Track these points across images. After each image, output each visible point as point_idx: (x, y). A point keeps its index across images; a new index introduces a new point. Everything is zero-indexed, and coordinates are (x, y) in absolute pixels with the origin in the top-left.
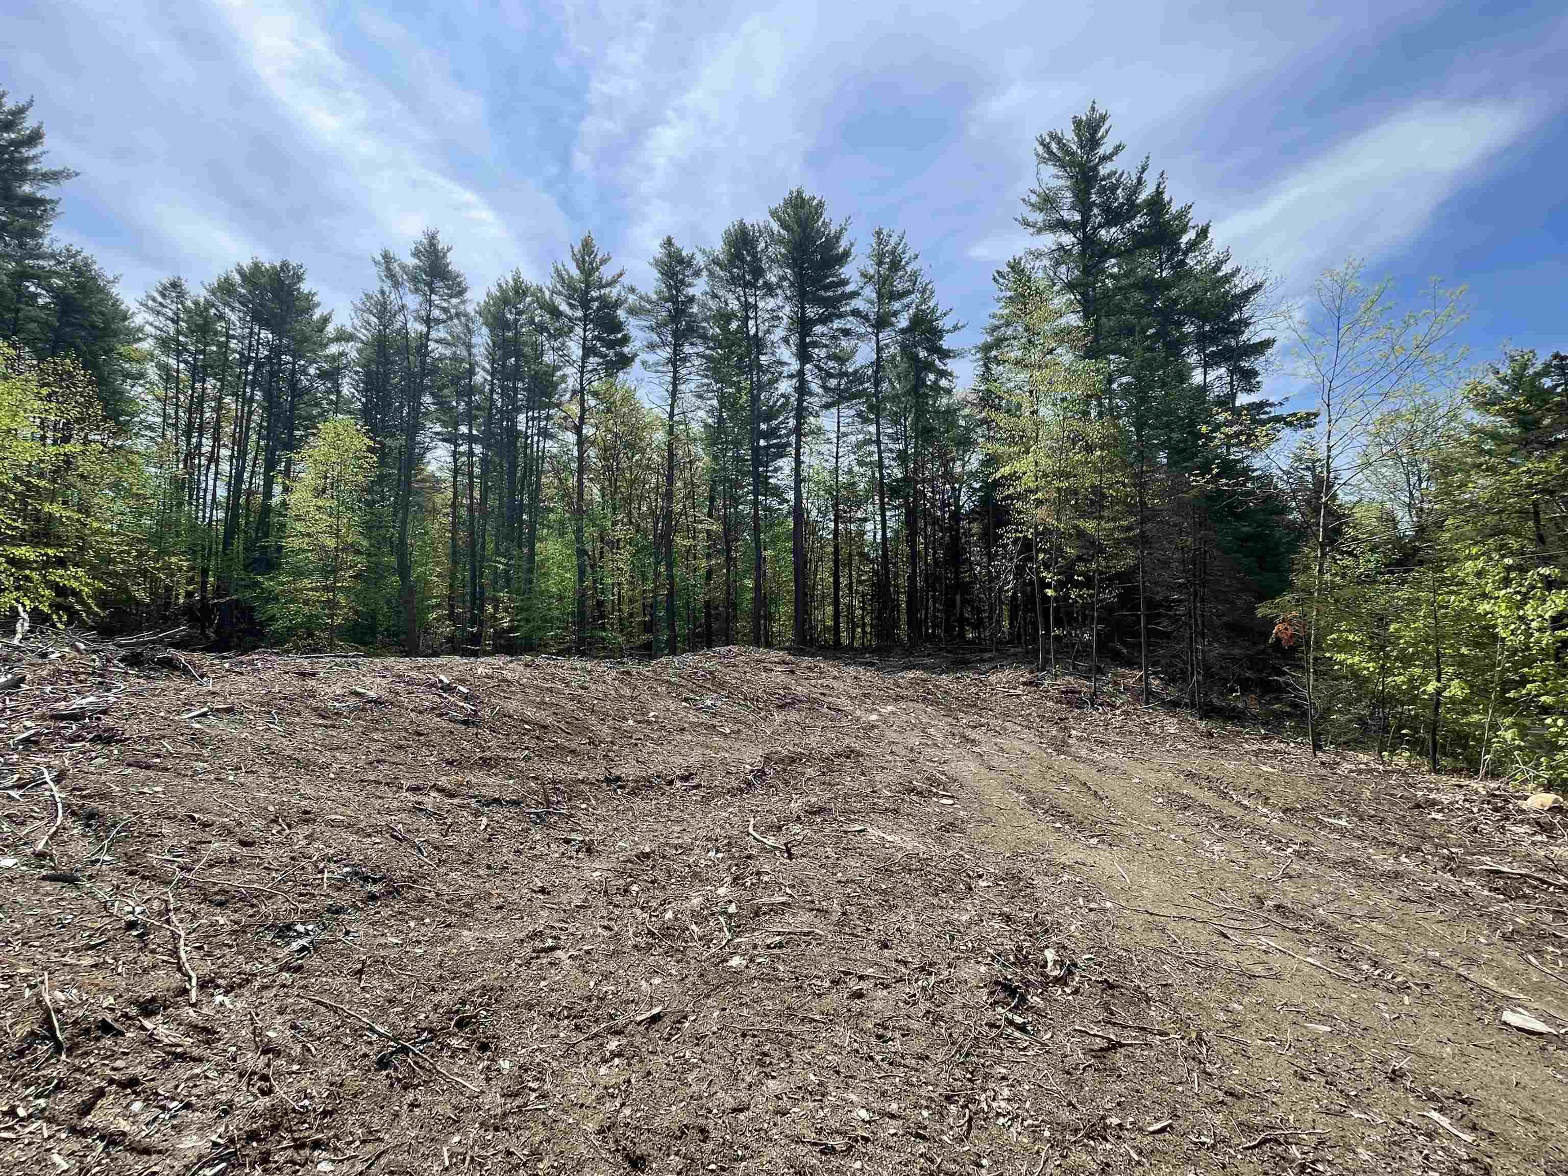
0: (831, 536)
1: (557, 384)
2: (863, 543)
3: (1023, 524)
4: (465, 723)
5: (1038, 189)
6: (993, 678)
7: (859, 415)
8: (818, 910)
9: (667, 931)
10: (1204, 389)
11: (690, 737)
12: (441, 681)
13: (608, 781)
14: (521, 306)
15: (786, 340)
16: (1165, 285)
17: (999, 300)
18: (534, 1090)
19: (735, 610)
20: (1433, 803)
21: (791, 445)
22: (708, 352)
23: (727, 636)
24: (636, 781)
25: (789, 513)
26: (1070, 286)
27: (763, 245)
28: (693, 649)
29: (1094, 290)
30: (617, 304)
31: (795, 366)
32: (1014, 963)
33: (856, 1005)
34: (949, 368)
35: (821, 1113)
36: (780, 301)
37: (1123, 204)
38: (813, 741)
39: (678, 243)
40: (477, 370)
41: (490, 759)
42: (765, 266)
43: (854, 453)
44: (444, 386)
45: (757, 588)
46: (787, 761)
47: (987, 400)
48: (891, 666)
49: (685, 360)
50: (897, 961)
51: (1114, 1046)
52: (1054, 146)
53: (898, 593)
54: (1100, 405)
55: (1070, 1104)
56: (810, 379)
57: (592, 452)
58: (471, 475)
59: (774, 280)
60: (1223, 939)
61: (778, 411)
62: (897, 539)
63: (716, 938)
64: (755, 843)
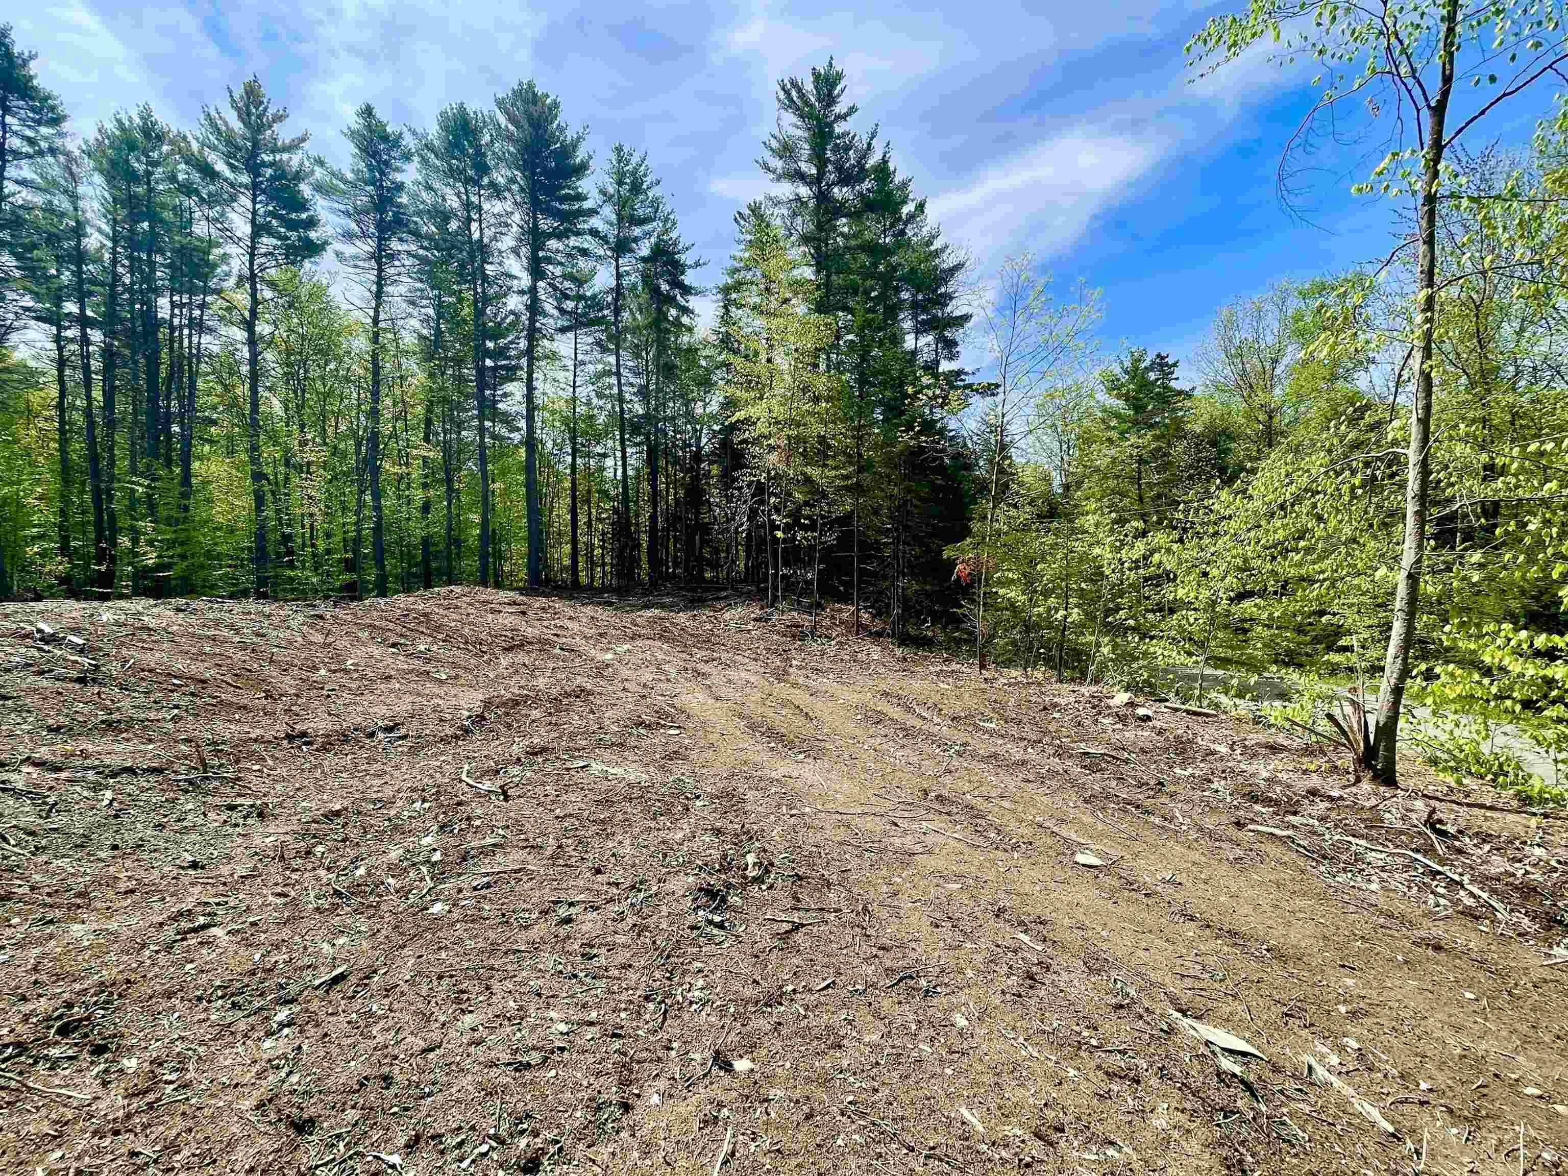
0: (568, 471)
1: (214, 266)
2: (603, 480)
3: (758, 468)
4: (81, 680)
5: (778, 134)
6: (727, 616)
7: (599, 343)
8: (532, 847)
9: (357, 889)
10: (914, 353)
11: (397, 686)
12: (40, 631)
13: (290, 737)
14: (155, 155)
15: (515, 251)
16: (887, 251)
17: (739, 242)
18: (172, 1082)
19: (459, 547)
20: (1055, 705)
21: (522, 369)
22: (421, 252)
23: (450, 575)
24: (327, 736)
25: (521, 442)
26: (805, 239)
27: (487, 138)
28: (408, 590)
29: (827, 245)
30: (298, 176)
31: (525, 281)
32: (719, 871)
33: (562, 932)
34: (690, 305)
35: (518, 1035)
36: (508, 206)
37: (854, 166)
38: (541, 682)
39: (380, 114)
40: (88, 230)
41: (119, 721)
42: (491, 163)
43: (593, 384)
44: (34, 246)
45: (485, 523)
46: (510, 704)
47: (726, 342)
48: (629, 605)
49: (392, 257)
50: (609, 884)
51: (797, 927)
52: (794, 94)
53: (638, 532)
54: (828, 358)
55: (754, 981)
56: (543, 298)
57: (270, 356)
58: (86, 368)
59: (501, 180)
60: (894, 828)
61: (507, 329)
62: (637, 477)
63: (417, 887)
64: (466, 789)
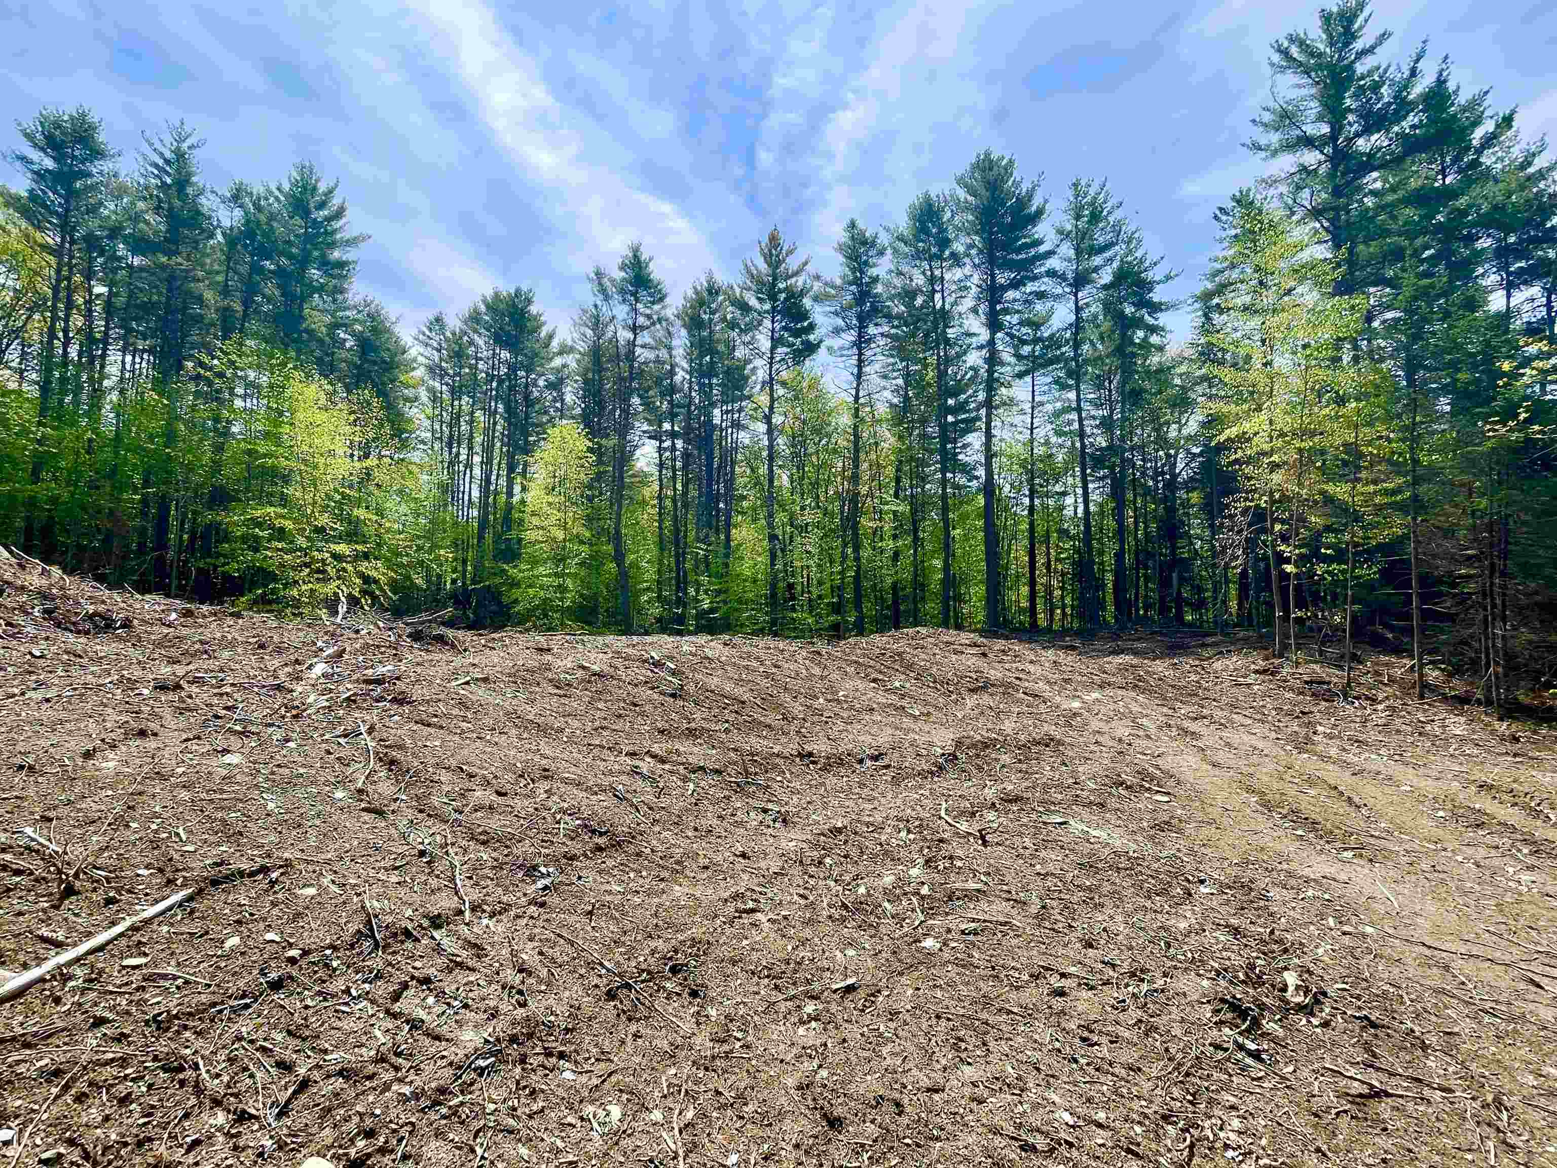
0: (1026, 512)
1: (747, 378)
2: (1062, 519)
3: (1255, 491)
4: (673, 696)
5: (1272, 105)
6: (1218, 665)
7: (1057, 381)
8: (1015, 901)
9: (859, 906)
10: (1506, 316)
11: (879, 718)
12: (652, 657)
13: (800, 755)
14: (715, 305)
15: (975, 310)
16: (1450, 194)
17: (1221, 240)
18: (739, 1040)
19: (923, 590)
21: (980, 419)
22: (893, 331)
23: (915, 617)
24: (828, 758)
25: (979, 490)
26: (1316, 213)
27: (949, 214)
28: (881, 631)
29: (1348, 212)
30: (802, 293)
31: (984, 335)
32: (1243, 982)
33: (1058, 1003)
34: (1161, 322)
35: (1020, 1108)
36: (967, 270)
37: (1390, 104)
38: (1008, 726)
39: (861, 224)
40: (677, 370)
41: (695, 730)
42: (951, 236)
43: (1052, 423)
44: (649, 388)
45: (946, 568)
46: (980, 746)
47: (1208, 354)
48: (1094, 650)
49: (869, 341)
50: (1103, 962)
51: (1377, 1094)
52: (1294, 50)
53: (1103, 571)
54: (1356, 348)
55: (1318, 1150)
56: (1001, 348)
57: (781, 441)
58: (673, 468)
59: (961, 249)
61: (966, 384)
62: (1102, 513)
63: (909, 918)
64: (947, 827)
